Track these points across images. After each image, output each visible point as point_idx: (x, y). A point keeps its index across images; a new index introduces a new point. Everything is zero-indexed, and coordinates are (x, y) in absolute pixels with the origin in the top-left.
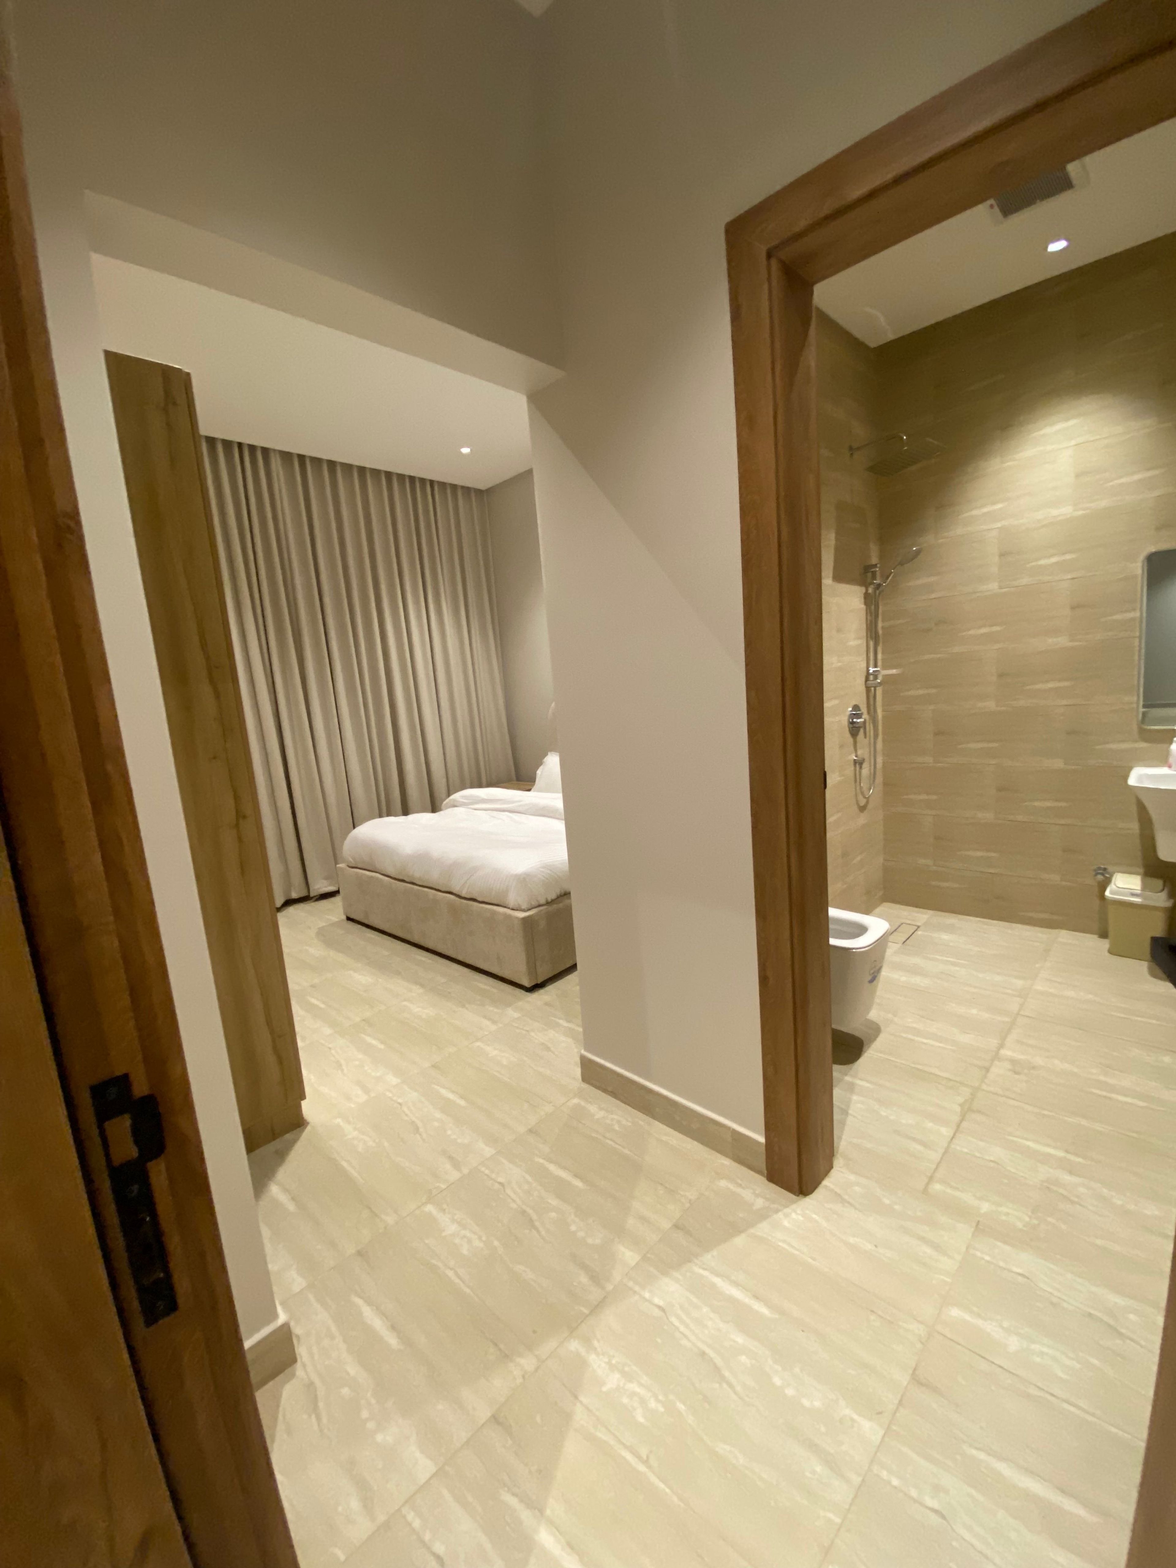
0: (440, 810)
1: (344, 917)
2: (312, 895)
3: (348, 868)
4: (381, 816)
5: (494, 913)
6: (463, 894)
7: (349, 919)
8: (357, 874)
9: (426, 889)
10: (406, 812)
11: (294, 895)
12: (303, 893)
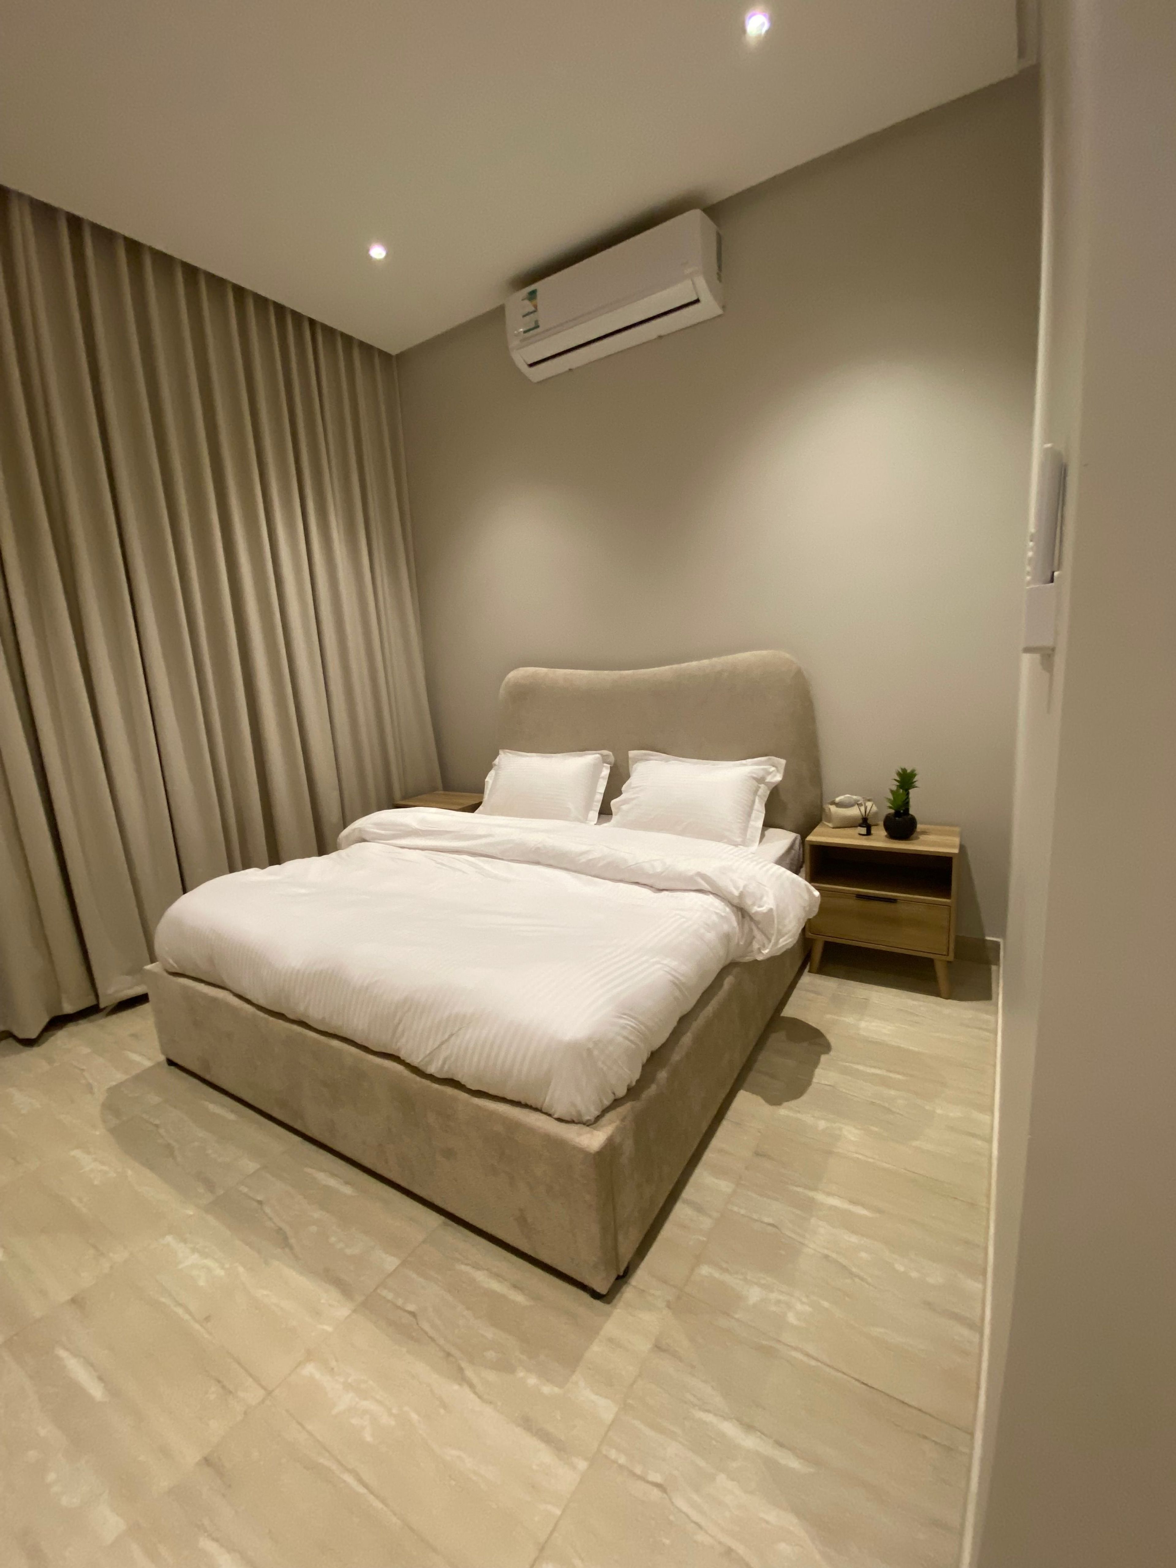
0: (336, 848)
1: (162, 1058)
2: (102, 1006)
3: (165, 974)
4: (232, 870)
5: (514, 1126)
6: (432, 1070)
7: (171, 1063)
8: (185, 988)
9: (335, 1043)
10: (275, 858)
11: (68, 1008)
12: (88, 1001)
